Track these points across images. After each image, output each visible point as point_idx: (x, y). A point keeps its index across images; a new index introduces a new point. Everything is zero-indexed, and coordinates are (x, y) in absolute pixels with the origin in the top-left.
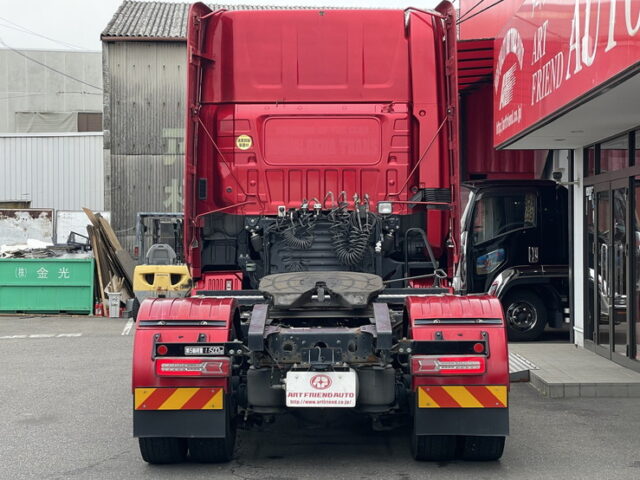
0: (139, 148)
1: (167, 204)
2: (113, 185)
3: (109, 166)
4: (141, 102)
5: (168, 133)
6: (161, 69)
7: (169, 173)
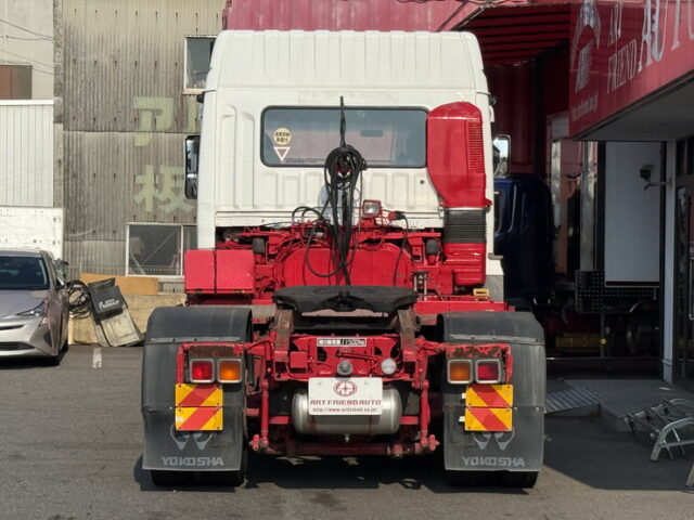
0: (101, 122)
1: (138, 199)
2: (67, 171)
3: (62, 146)
4: (106, 61)
5: (142, 102)
6: (132, 16)
7: (142, 157)
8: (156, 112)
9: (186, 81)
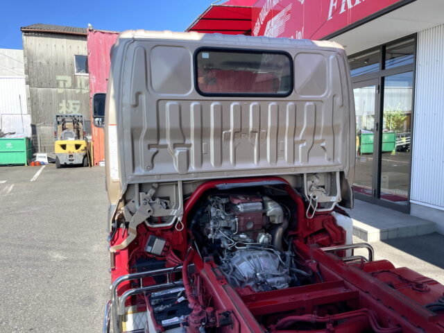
0: (44, 84)
1: (60, 111)
2: (32, 102)
3: (29, 93)
4: (44, 62)
5: (59, 78)
6: (53, 46)
7: (61, 97)
8: (65, 81)
9: (76, 70)
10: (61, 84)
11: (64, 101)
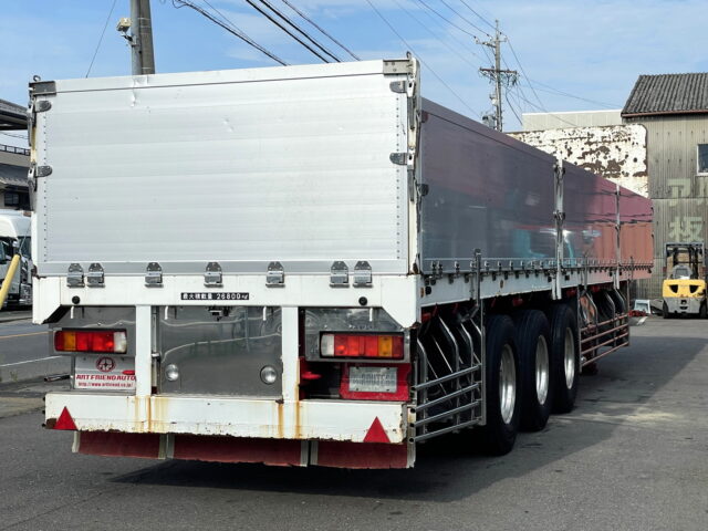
5: (672, 182)
7: (673, 212)
8: (681, 187)
9: (698, 169)
10: (675, 192)
11: (677, 219)
